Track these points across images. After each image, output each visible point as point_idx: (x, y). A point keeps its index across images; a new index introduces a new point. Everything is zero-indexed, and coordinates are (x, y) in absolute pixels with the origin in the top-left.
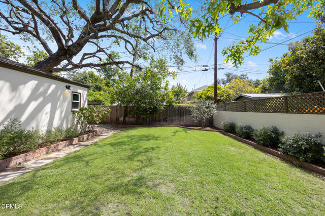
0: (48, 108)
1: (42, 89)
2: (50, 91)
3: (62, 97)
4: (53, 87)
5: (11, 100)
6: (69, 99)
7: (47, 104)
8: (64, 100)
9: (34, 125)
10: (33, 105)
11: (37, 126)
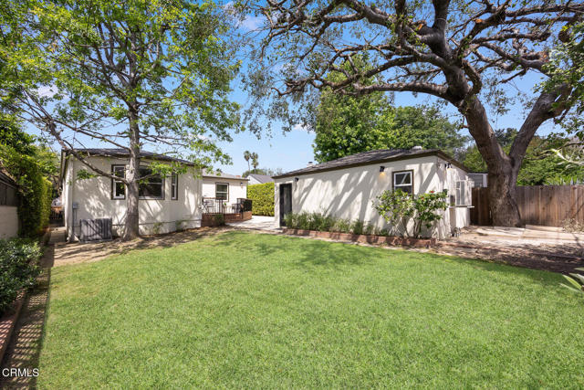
0: (359, 197)
1: (353, 179)
2: (360, 180)
3: (376, 183)
4: (365, 173)
5: (333, 193)
6: (387, 185)
7: (358, 193)
8: (381, 186)
9: (346, 215)
10: (347, 195)
11: (350, 215)
